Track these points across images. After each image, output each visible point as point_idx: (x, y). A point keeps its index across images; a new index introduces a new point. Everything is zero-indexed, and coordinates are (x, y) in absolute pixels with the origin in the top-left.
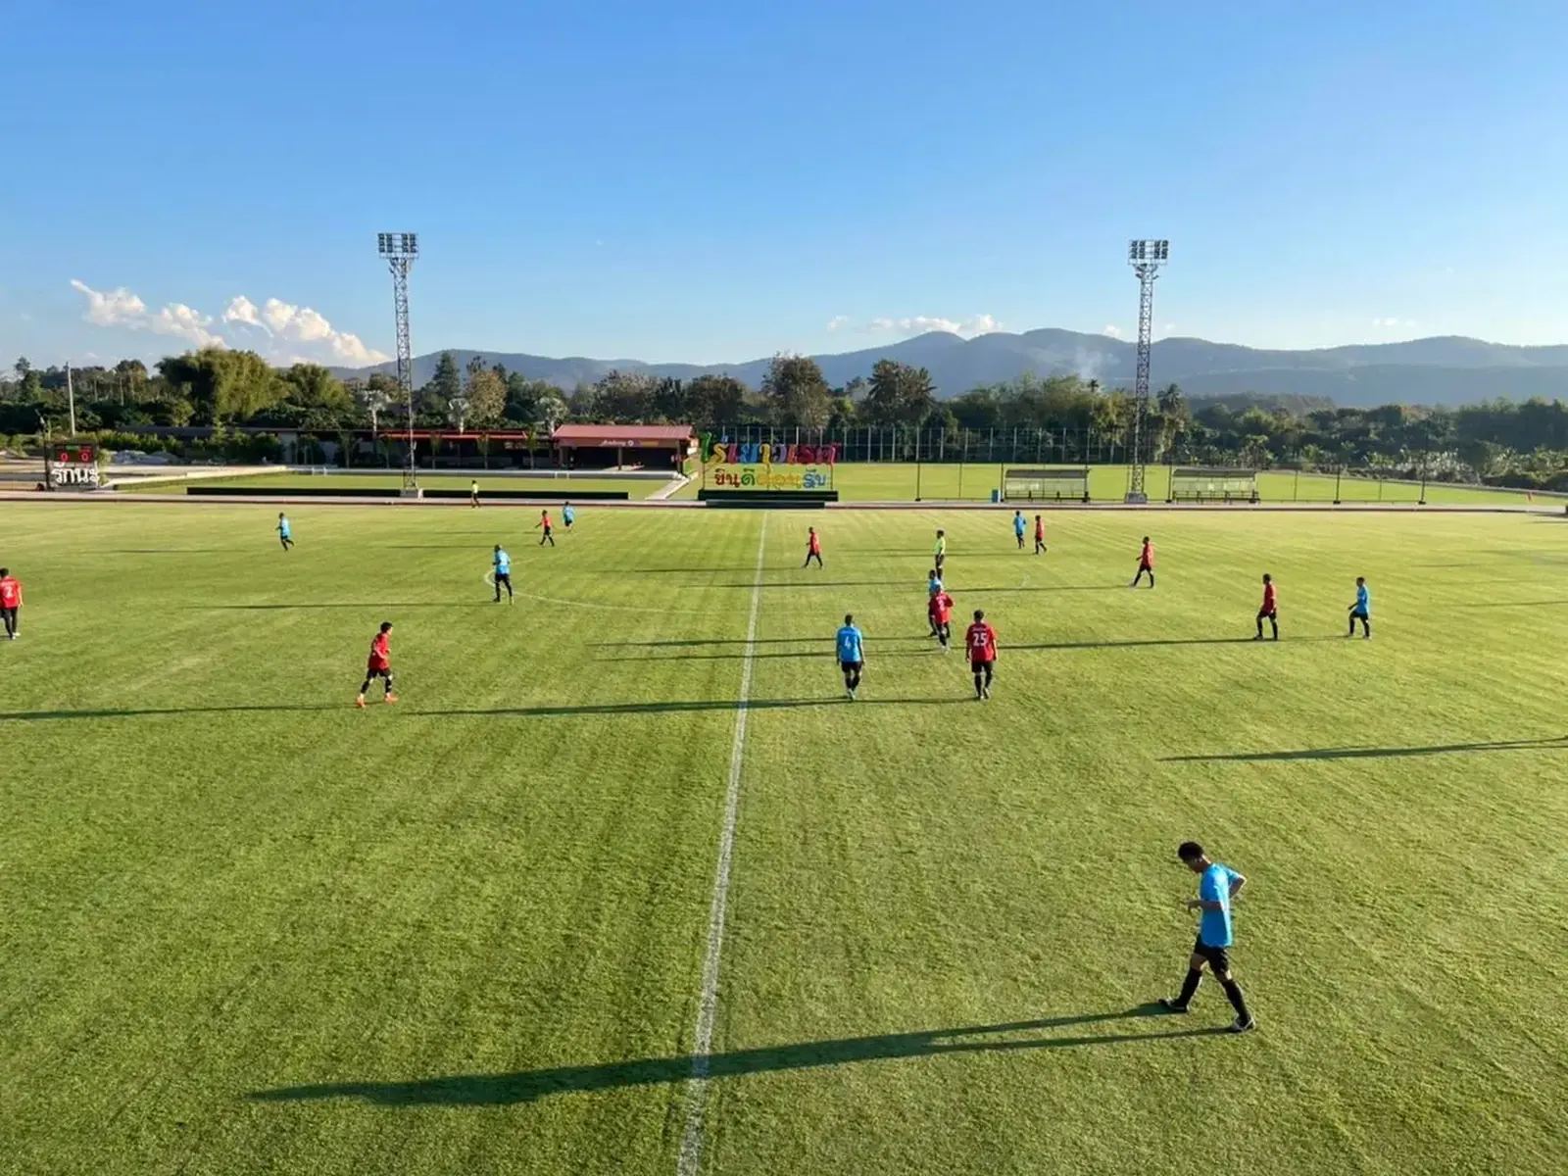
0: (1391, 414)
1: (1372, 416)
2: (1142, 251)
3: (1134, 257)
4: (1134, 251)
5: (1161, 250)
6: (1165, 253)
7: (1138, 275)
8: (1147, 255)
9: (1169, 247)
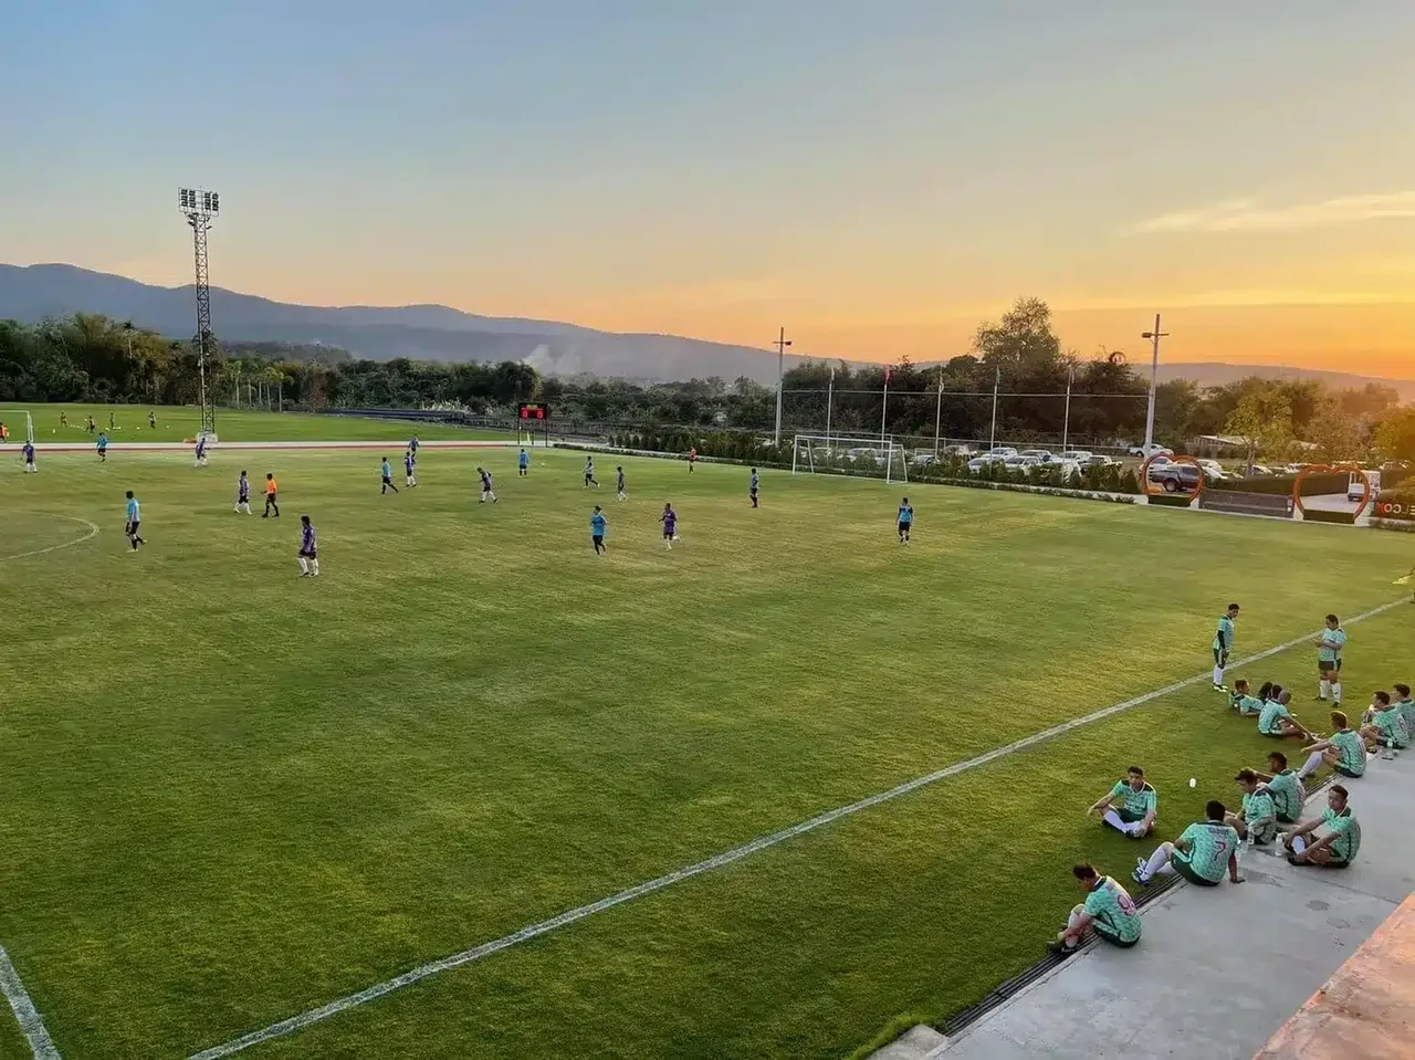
0: (402, 366)
1: (389, 366)
2: (193, 200)
3: (185, 204)
4: (185, 198)
5: (212, 202)
6: (215, 205)
7: (190, 223)
8: (199, 205)
9: (219, 199)
